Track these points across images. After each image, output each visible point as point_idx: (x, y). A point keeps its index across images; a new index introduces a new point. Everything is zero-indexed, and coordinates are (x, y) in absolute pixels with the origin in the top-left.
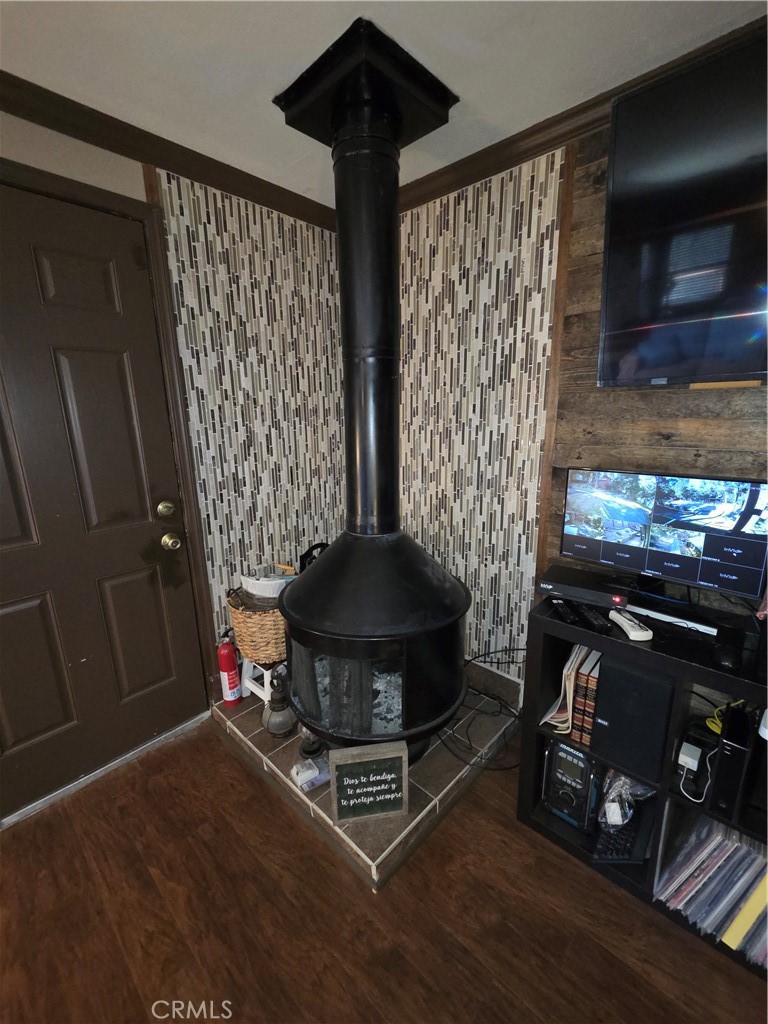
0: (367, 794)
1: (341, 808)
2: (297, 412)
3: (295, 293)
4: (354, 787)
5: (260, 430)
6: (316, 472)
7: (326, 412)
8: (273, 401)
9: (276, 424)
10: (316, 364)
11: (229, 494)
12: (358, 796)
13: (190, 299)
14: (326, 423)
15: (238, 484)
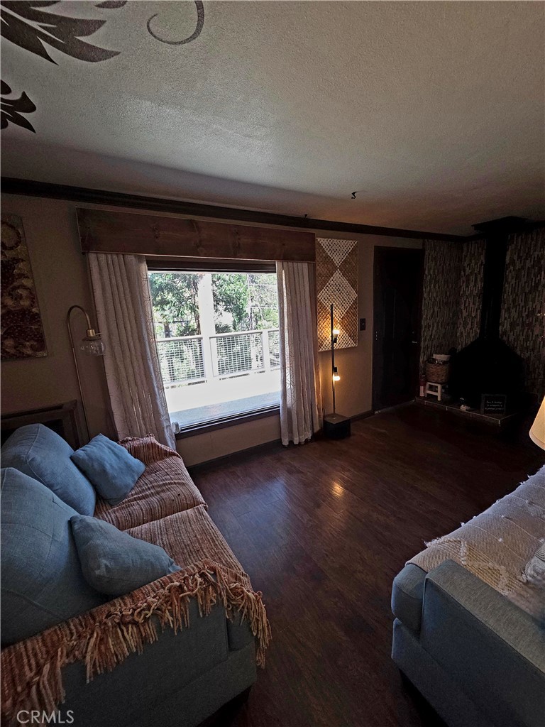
0: (493, 407)
1: (485, 410)
2: (446, 303)
3: (449, 264)
4: (489, 404)
5: (436, 309)
6: (448, 324)
7: (453, 303)
8: (440, 300)
9: (440, 308)
10: (452, 287)
11: (427, 330)
12: (490, 407)
13: (426, 272)
14: (453, 307)
15: (429, 326)
